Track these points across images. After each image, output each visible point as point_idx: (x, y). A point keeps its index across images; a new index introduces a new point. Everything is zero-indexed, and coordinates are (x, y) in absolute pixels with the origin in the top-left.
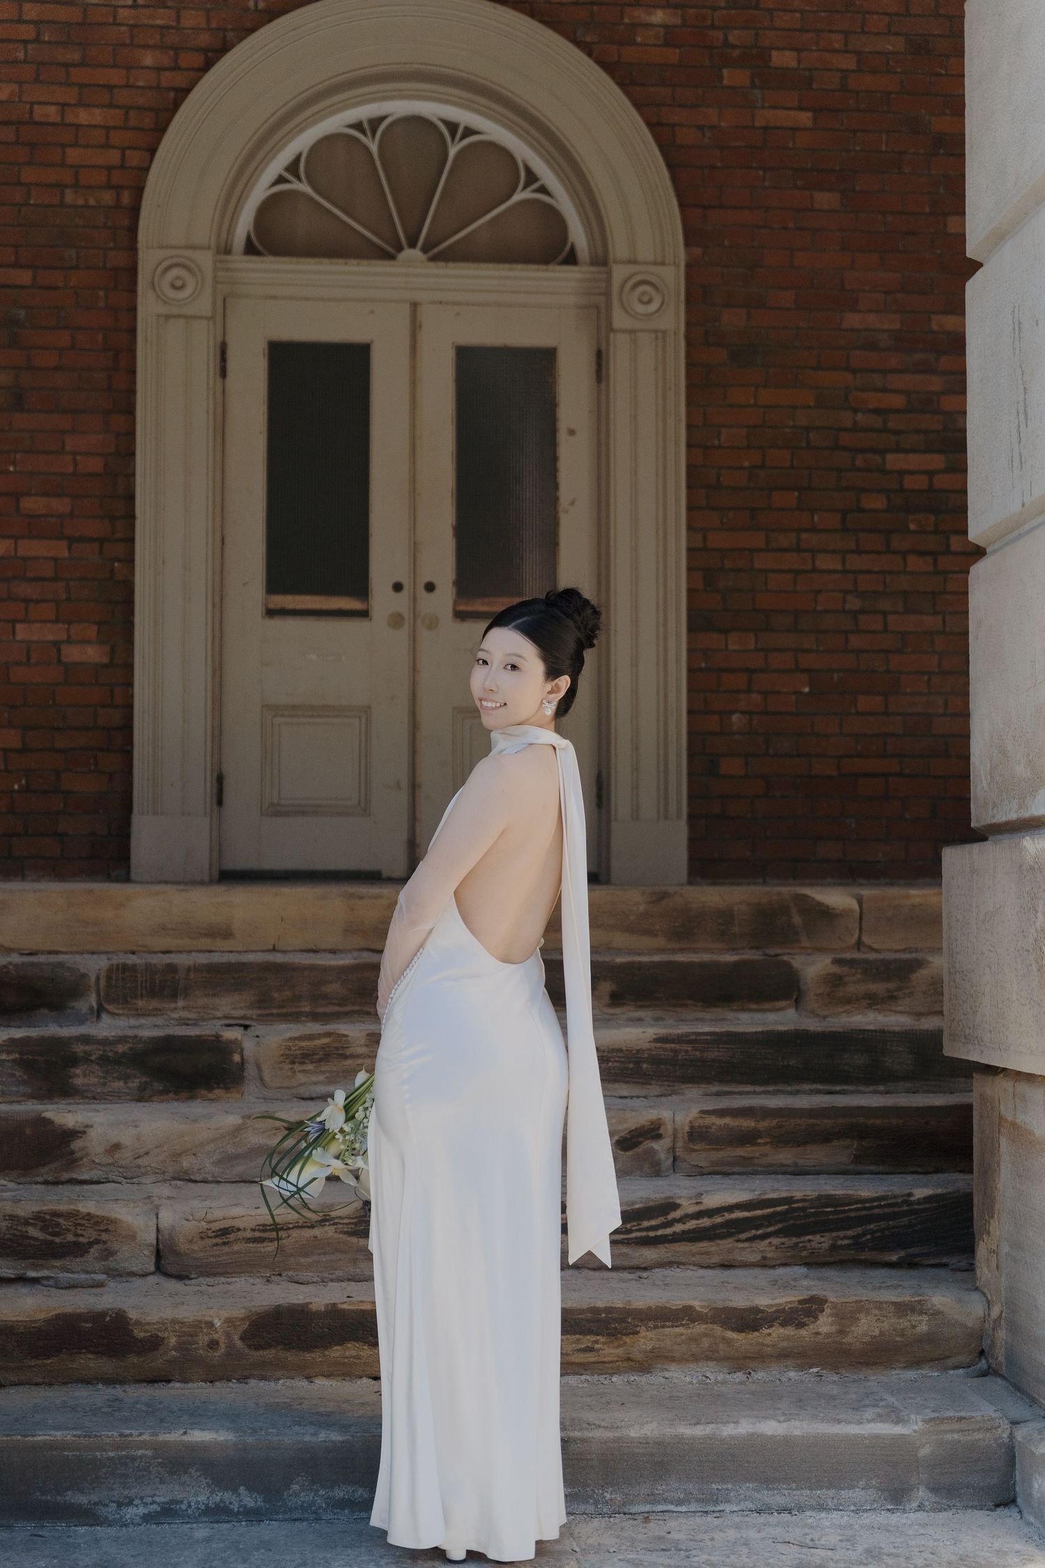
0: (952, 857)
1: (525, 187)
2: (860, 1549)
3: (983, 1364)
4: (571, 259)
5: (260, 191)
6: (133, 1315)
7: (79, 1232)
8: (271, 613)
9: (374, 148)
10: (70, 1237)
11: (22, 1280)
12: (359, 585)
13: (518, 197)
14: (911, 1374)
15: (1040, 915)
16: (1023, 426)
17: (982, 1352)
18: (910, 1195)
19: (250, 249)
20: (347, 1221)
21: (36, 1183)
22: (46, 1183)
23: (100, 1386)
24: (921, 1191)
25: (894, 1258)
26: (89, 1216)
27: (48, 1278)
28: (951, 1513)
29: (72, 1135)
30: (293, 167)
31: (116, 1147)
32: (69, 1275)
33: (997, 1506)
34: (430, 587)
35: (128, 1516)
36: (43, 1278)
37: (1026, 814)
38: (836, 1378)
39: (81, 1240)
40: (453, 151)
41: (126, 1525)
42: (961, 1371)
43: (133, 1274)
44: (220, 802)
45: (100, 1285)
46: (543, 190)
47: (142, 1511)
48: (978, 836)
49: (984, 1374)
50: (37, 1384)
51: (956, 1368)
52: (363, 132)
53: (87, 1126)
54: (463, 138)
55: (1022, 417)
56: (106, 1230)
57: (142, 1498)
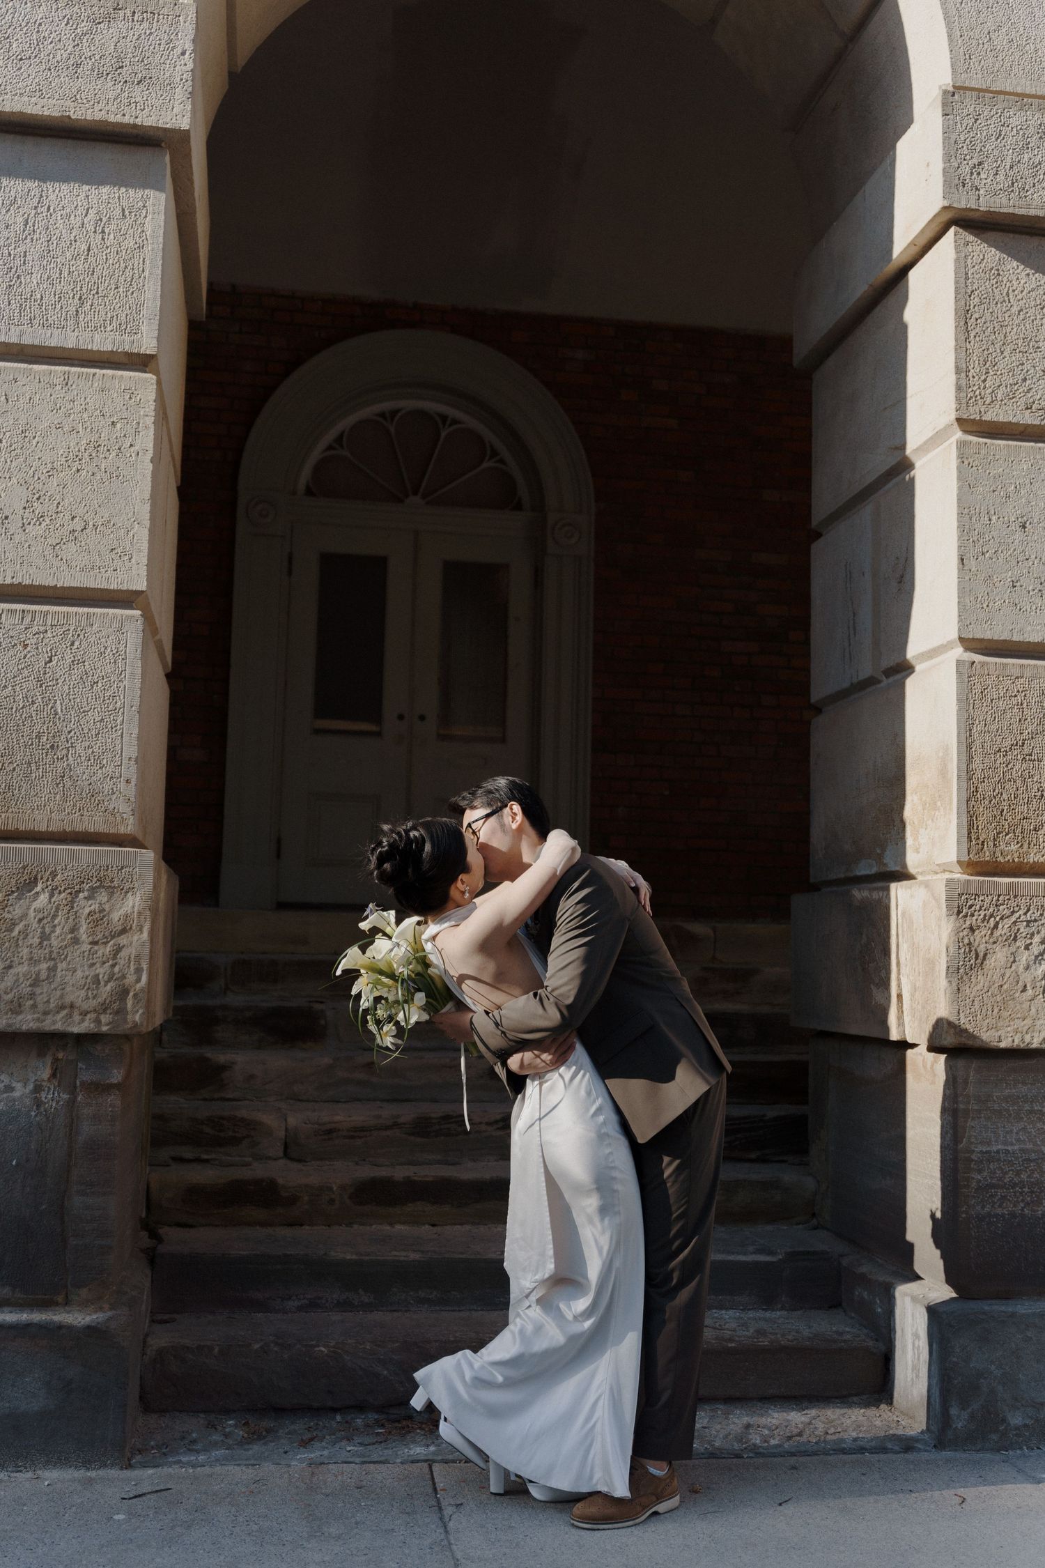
0: (798, 902)
1: (489, 460)
2: (752, 1330)
3: (814, 1222)
4: (519, 507)
5: (316, 454)
6: (280, 1181)
7: (237, 1130)
8: (317, 732)
9: (392, 430)
10: (230, 1133)
11: (198, 1160)
12: (376, 716)
13: (485, 465)
14: (770, 1228)
15: (864, 936)
16: (852, 636)
17: (814, 1215)
18: (764, 1116)
19: (309, 492)
20: (408, 1126)
21: (198, 1100)
22: (205, 1099)
23: (258, 1227)
24: (772, 1112)
25: (753, 1156)
26: (242, 1120)
27: (215, 1159)
28: (802, 1311)
29: (224, 1068)
30: (339, 439)
31: (252, 1077)
32: (229, 1158)
33: (830, 1307)
34: (422, 718)
35: (287, 1307)
36: (211, 1159)
37: (850, 874)
38: (723, 1229)
39: (237, 1135)
40: (443, 434)
41: (286, 1313)
42: (800, 1226)
43: (269, 1158)
44: (278, 856)
45: (247, 1164)
46: (502, 461)
47: (296, 1303)
48: (816, 888)
49: (815, 1228)
50: (217, 1226)
51: (797, 1224)
52: (385, 418)
53: (233, 1063)
54: (450, 425)
55: (852, 632)
56: (254, 1129)
57: (297, 1296)
